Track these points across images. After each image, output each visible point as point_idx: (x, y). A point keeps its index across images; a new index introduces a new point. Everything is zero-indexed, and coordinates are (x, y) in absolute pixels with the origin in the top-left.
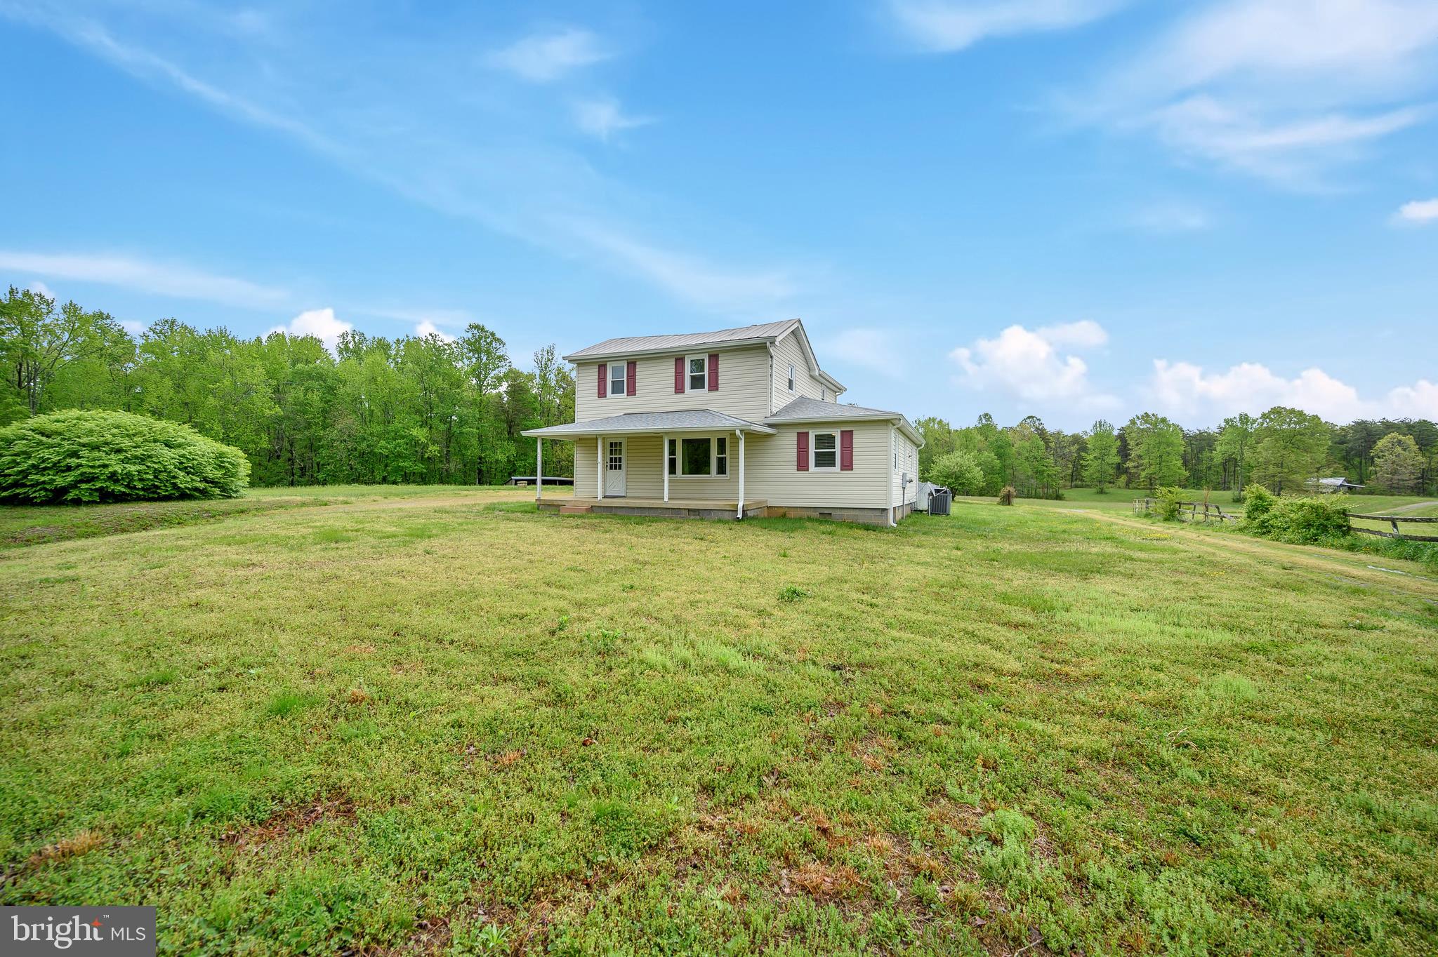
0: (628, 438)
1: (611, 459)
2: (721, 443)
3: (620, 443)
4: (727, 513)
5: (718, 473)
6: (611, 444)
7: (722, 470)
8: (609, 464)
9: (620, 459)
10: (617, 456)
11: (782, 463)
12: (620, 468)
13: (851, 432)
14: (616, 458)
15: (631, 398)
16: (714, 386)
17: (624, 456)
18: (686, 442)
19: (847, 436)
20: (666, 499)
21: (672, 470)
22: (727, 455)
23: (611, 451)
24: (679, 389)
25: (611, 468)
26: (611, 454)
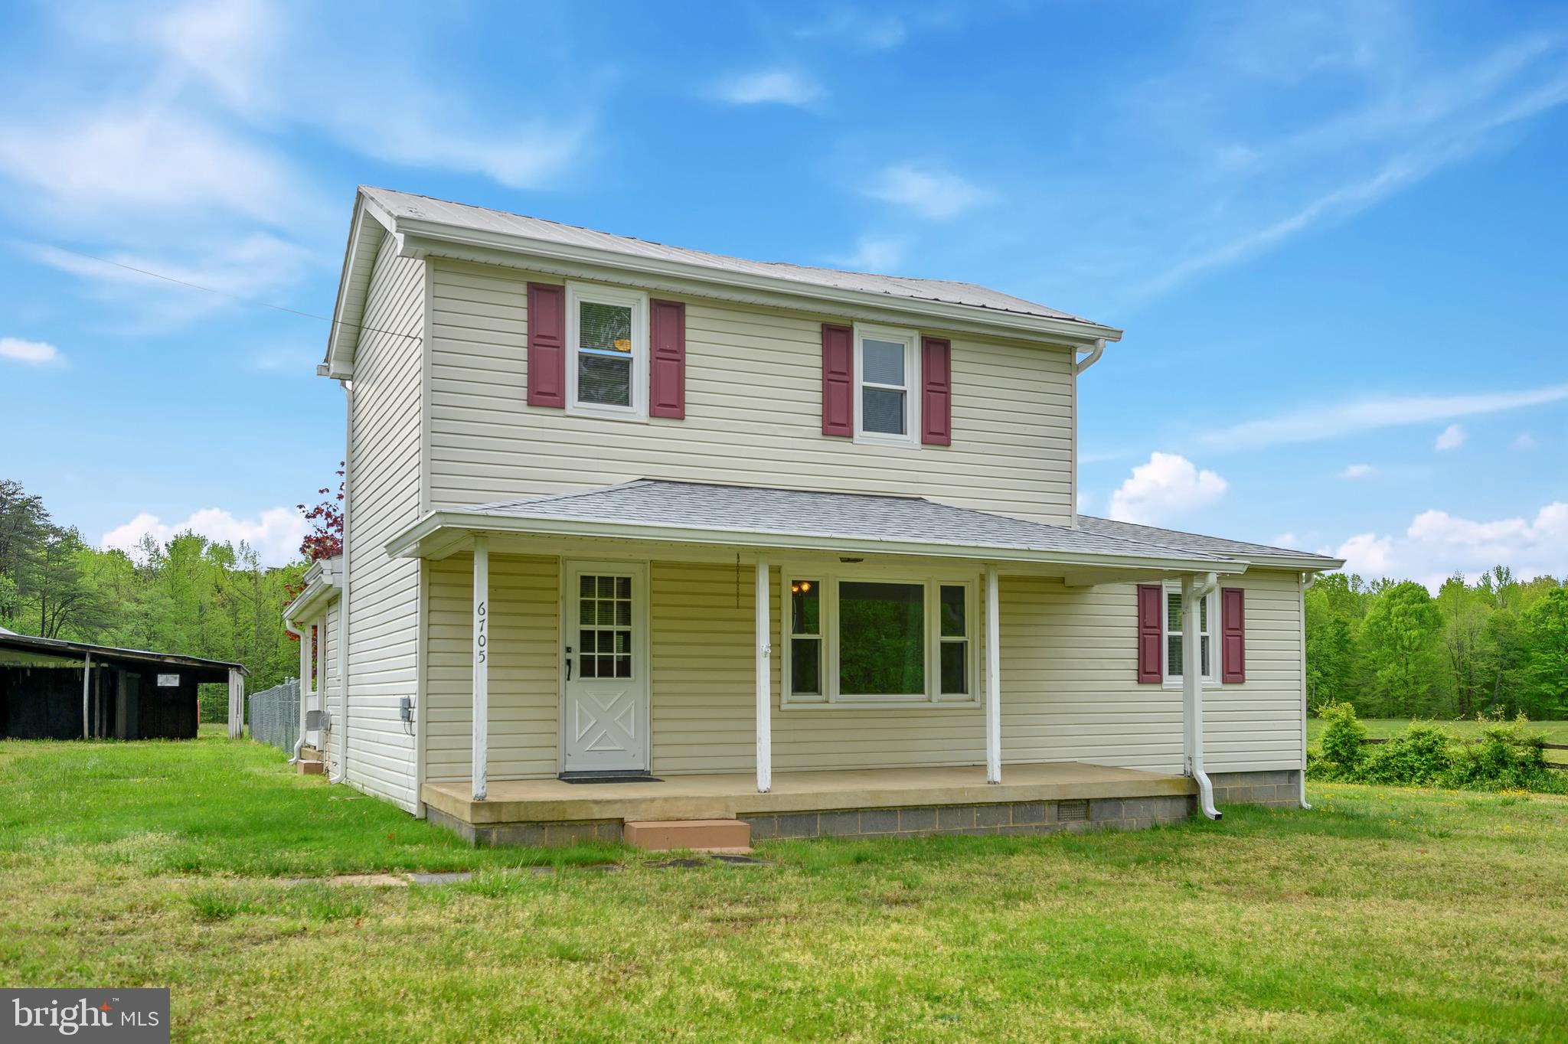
0: (654, 564)
1: (586, 638)
2: (953, 597)
3: (625, 585)
4: (1160, 804)
5: (945, 689)
6: (587, 582)
7: (954, 679)
8: (576, 656)
9: (626, 636)
10: (615, 628)
11: (1106, 664)
12: (625, 669)
13: (1240, 593)
14: (606, 636)
15: (665, 428)
16: (937, 433)
17: (639, 628)
18: (849, 591)
19: (1233, 600)
20: (995, 774)
21: (805, 678)
22: (970, 637)
23: (586, 607)
24: (836, 424)
25: (587, 670)
26: (584, 620)
